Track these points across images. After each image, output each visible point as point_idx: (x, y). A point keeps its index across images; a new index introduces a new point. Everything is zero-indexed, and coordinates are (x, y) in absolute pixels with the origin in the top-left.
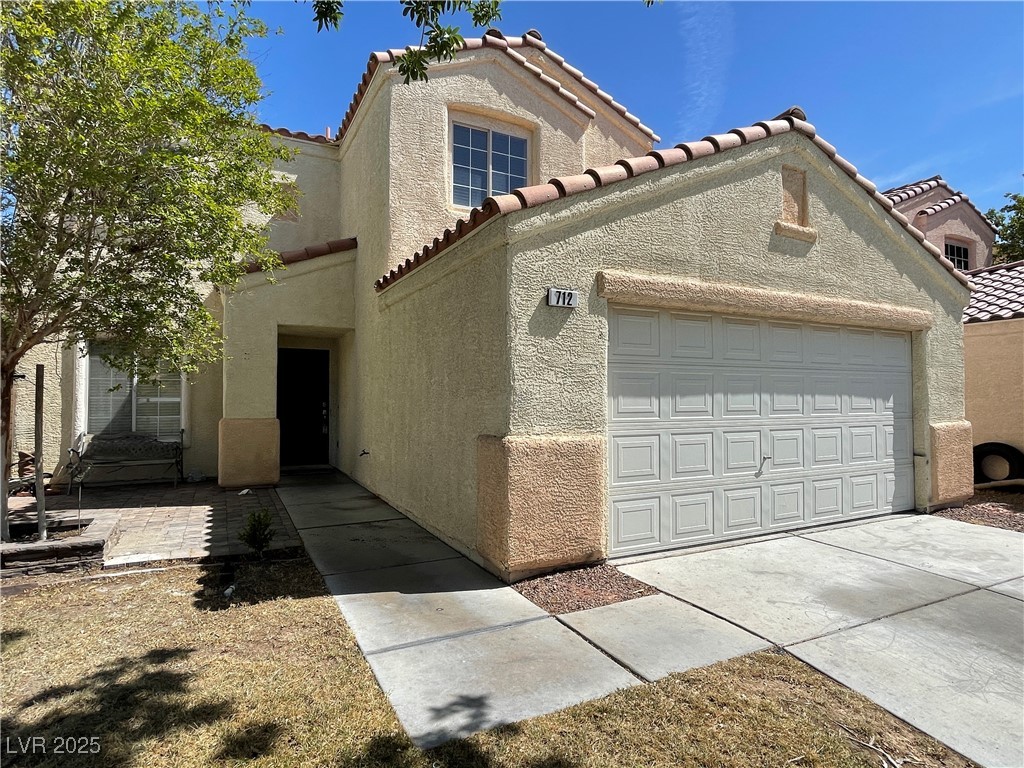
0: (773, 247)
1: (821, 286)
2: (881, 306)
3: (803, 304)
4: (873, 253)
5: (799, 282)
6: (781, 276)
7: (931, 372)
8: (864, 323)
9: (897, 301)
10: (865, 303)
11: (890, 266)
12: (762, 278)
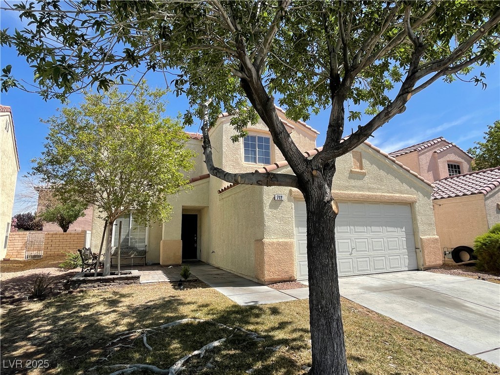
0: (350, 178)
1: (369, 189)
2: (395, 195)
3: (363, 196)
4: (390, 176)
5: (361, 188)
6: (353, 187)
7: (419, 218)
8: (388, 201)
9: (401, 192)
10: (388, 194)
11: (397, 181)
12: (347, 188)
